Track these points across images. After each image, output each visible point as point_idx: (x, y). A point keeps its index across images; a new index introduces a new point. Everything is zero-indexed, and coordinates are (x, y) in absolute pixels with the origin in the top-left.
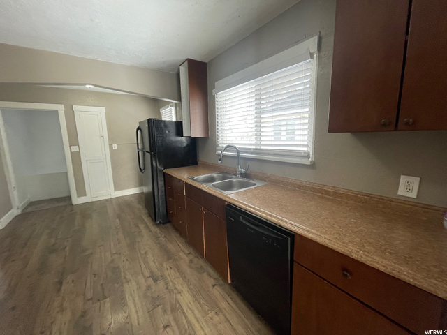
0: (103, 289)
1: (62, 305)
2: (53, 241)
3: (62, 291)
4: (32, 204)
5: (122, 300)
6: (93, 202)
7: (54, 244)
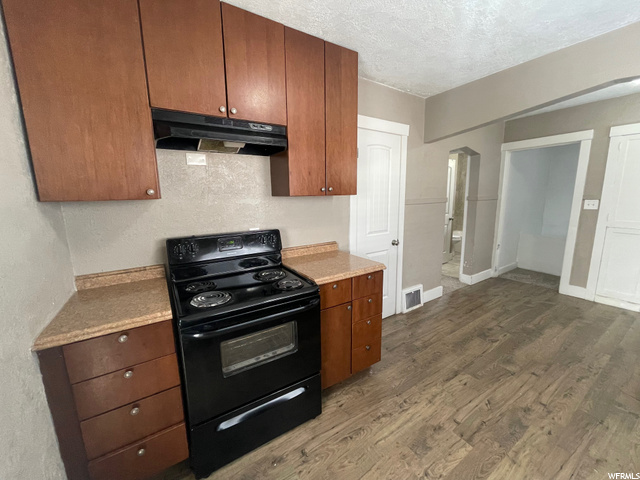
0: (479, 429)
1: (435, 396)
2: (493, 324)
3: (448, 384)
4: (517, 270)
5: (482, 472)
6: (594, 303)
7: (490, 329)
